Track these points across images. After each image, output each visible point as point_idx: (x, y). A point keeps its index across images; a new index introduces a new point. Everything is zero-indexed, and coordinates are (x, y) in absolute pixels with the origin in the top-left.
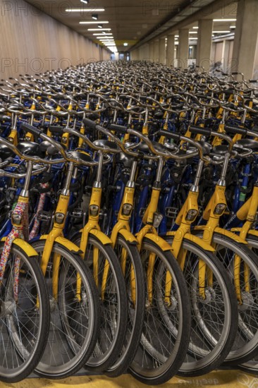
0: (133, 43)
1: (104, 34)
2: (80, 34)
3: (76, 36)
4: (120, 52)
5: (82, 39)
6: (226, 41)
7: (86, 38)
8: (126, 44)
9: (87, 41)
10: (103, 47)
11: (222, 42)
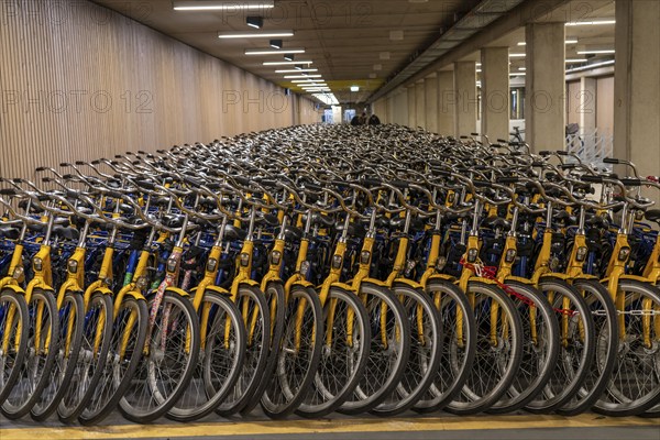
0: (372, 85)
1: (300, 70)
2: (245, 71)
3: (236, 74)
4: (344, 105)
5: (251, 80)
6: (587, 77)
7: (258, 77)
8: (355, 89)
9: (263, 82)
10: (300, 95)
11: (578, 80)
